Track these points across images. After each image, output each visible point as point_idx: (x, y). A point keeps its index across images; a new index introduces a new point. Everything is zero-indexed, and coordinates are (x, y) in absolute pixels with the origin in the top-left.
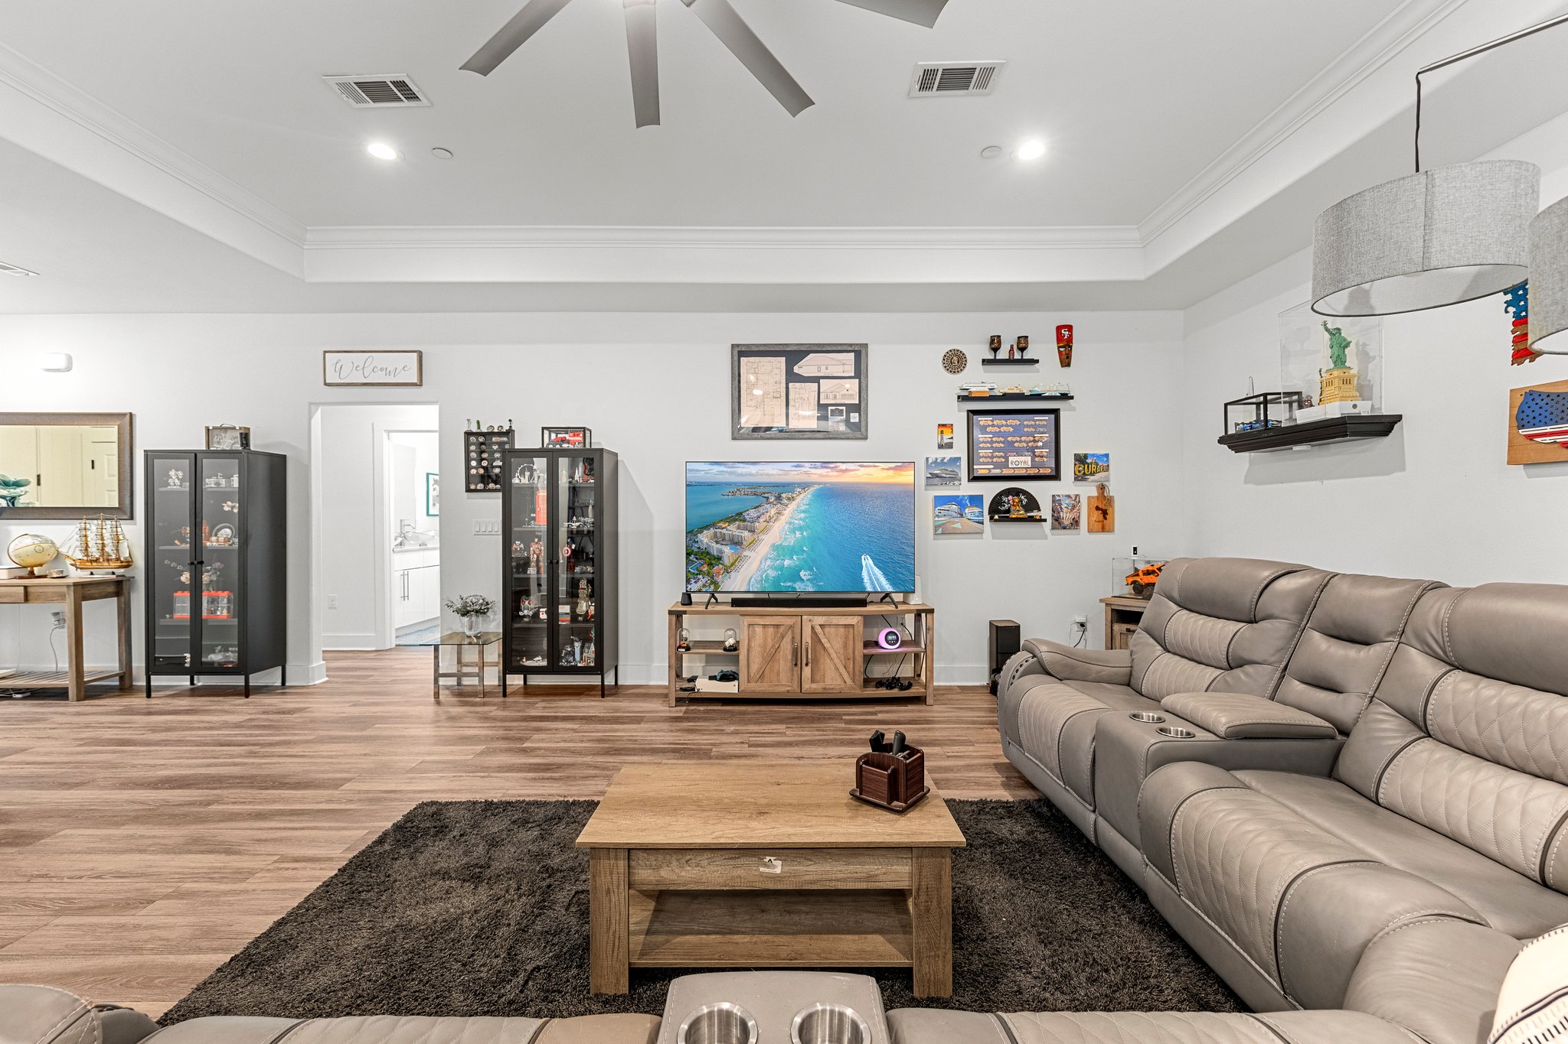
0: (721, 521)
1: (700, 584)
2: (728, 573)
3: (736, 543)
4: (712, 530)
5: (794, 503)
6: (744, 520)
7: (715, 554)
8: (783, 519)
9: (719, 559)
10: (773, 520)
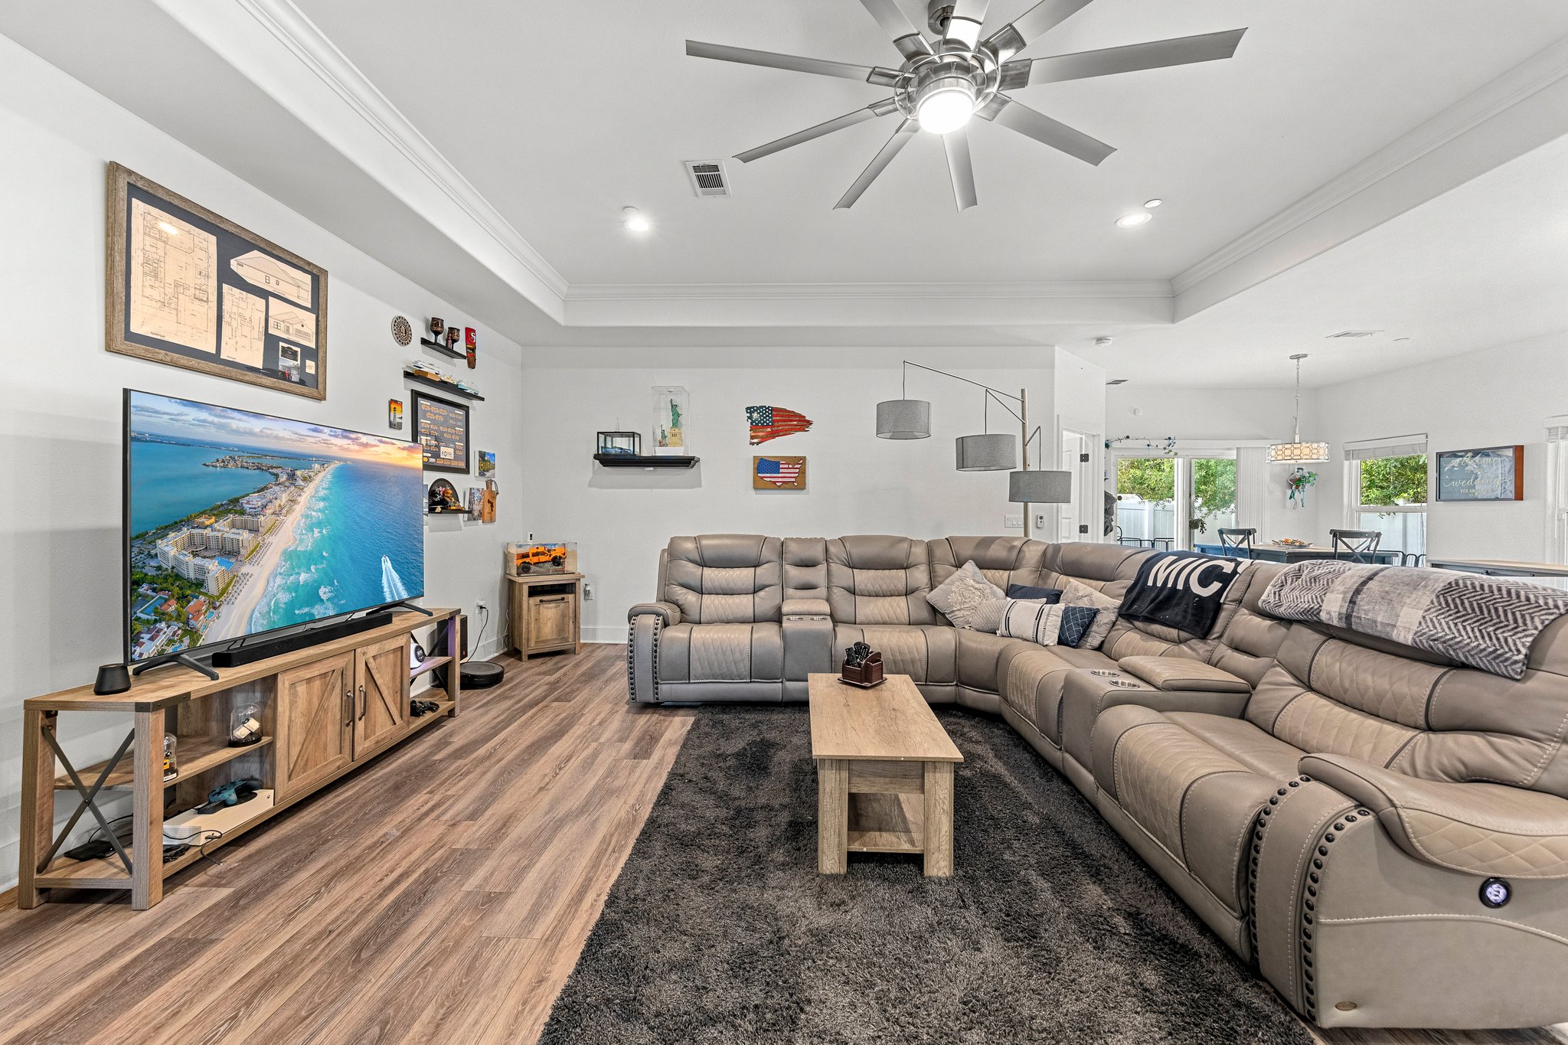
0: (203, 513)
1: (161, 639)
2: (215, 608)
3: (229, 552)
4: (185, 532)
5: (312, 486)
6: (242, 513)
7: (192, 576)
8: (299, 509)
9: (199, 584)
10: (284, 511)
